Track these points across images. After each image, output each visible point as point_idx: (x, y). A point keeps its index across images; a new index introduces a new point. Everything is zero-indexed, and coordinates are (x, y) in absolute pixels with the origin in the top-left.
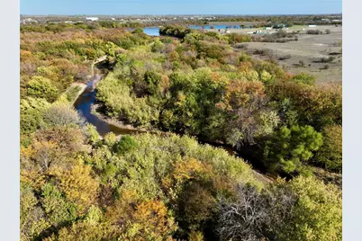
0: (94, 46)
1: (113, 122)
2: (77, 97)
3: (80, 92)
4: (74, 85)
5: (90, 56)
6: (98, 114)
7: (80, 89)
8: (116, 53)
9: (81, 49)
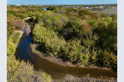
0: (23, 12)
1: (52, 59)
2: (19, 39)
3: (20, 36)
4: (16, 31)
5: (22, 17)
6: (38, 52)
7: (20, 34)
8: (36, 15)
9: (16, 14)
